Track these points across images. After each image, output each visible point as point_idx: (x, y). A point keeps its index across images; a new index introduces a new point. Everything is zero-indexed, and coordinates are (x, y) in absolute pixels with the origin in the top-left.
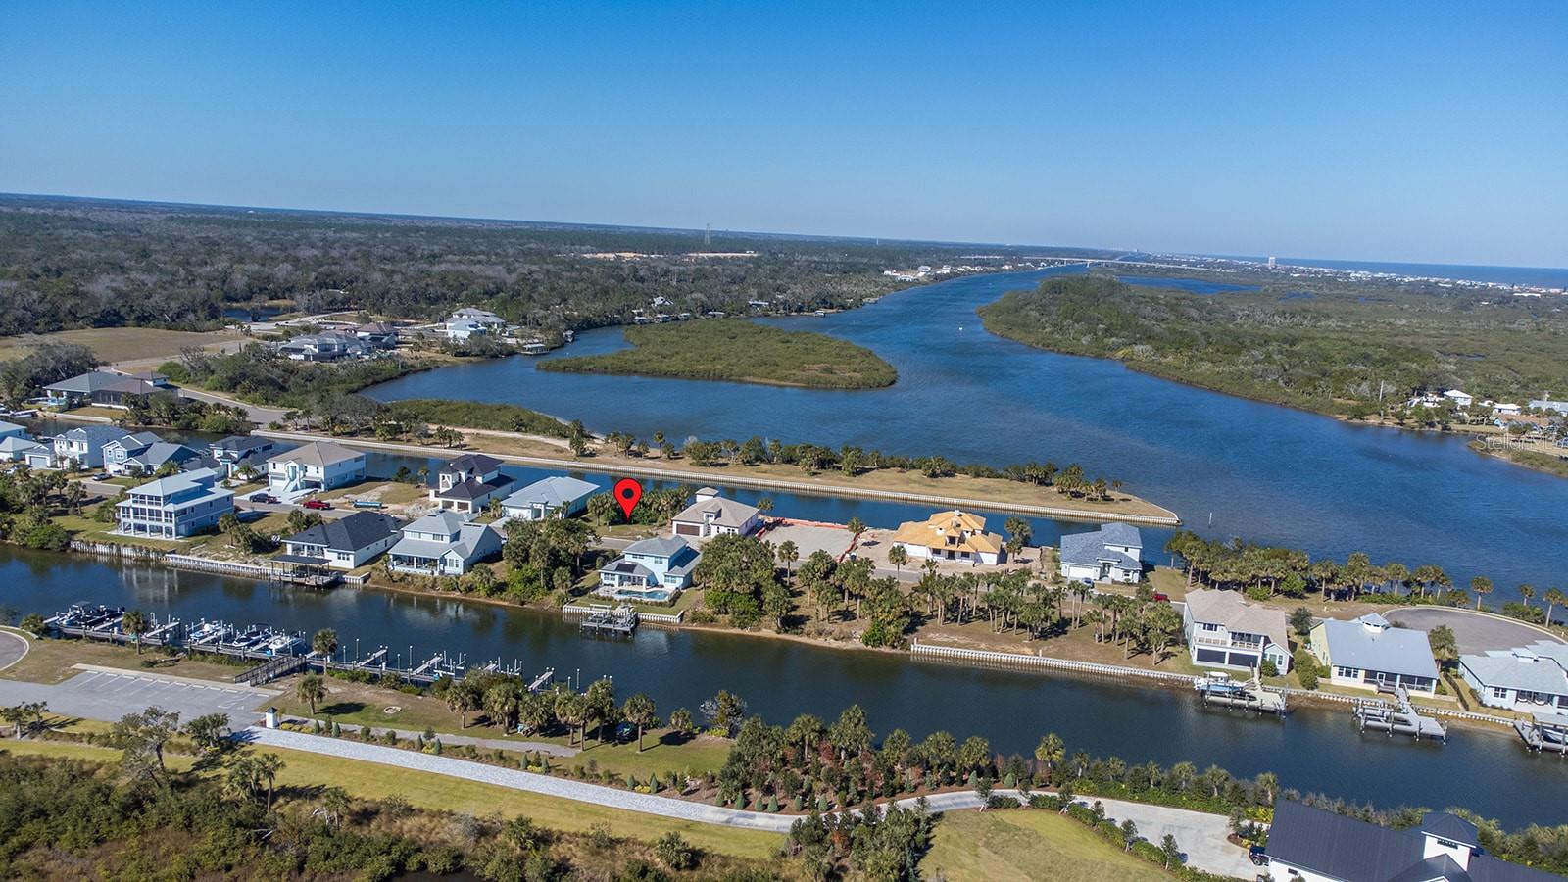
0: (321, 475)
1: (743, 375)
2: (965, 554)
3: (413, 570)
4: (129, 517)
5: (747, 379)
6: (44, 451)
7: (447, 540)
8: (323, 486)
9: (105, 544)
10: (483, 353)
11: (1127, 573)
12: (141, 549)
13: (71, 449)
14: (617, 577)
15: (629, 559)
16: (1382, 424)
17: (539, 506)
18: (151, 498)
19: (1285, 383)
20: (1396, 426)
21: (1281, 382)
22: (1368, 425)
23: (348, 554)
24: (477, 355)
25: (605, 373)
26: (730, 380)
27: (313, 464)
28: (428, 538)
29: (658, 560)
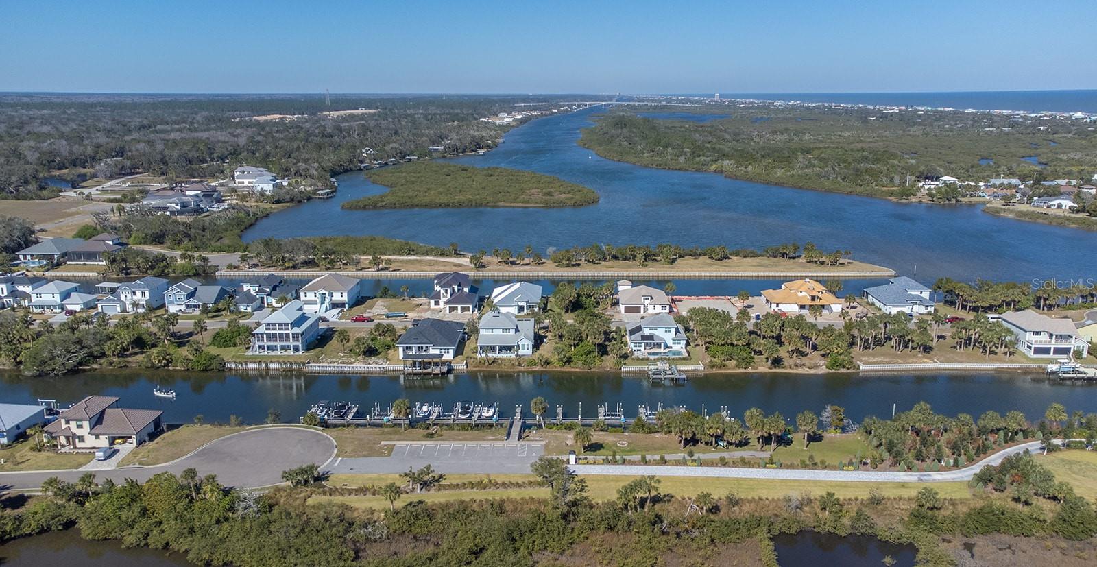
0: (345, 298)
3: (497, 355)
4: (263, 341)
5: (501, 204)
6: (114, 301)
7: (513, 332)
8: (347, 305)
9: (255, 362)
10: (292, 200)
11: (927, 307)
12: (285, 363)
13: (134, 297)
14: (643, 345)
15: (646, 331)
17: (522, 304)
18: (280, 325)
19: (843, 179)
20: (929, 202)
21: (839, 178)
22: (911, 202)
23: (448, 349)
24: (288, 202)
25: (395, 208)
27: (337, 290)
28: (498, 332)
29: (668, 329)
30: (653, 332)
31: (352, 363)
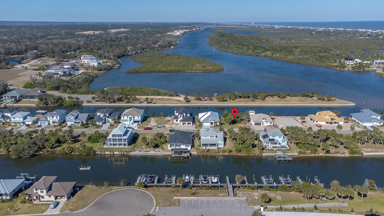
0: (140, 118)
2: (335, 123)
3: (208, 148)
4: (111, 142)
5: (186, 71)
6: (45, 120)
7: (215, 137)
8: (140, 122)
9: (108, 151)
10: (105, 69)
11: (380, 123)
12: (121, 152)
13: (53, 119)
14: (270, 143)
15: (271, 137)
16: (349, 70)
17: (212, 121)
18: (118, 135)
19: (316, 60)
20: (352, 70)
21: (314, 60)
22: (345, 70)
23: (189, 145)
27: (136, 116)
28: (209, 137)
29: (280, 137)
30: (274, 137)
31: (149, 151)
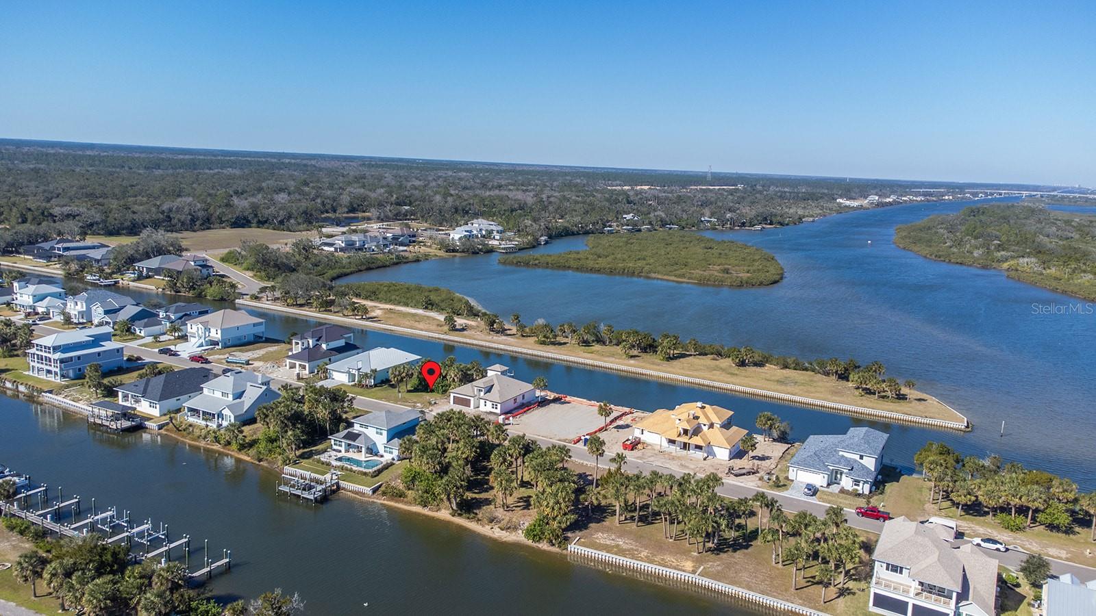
1: (650, 272)
2: (699, 447)
3: (197, 422)
4: (35, 361)
6: (60, 308)
7: (231, 398)
8: (220, 344)
11: (857, 482)
14: (343, 444)
15: (357, 428)
17: (354, 372)
18: (45, 347)
23: (155, 403)
26: (640, 276)
27: (214, 327)
28: (218, 395)
29: (379, 431)
